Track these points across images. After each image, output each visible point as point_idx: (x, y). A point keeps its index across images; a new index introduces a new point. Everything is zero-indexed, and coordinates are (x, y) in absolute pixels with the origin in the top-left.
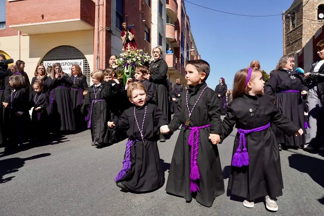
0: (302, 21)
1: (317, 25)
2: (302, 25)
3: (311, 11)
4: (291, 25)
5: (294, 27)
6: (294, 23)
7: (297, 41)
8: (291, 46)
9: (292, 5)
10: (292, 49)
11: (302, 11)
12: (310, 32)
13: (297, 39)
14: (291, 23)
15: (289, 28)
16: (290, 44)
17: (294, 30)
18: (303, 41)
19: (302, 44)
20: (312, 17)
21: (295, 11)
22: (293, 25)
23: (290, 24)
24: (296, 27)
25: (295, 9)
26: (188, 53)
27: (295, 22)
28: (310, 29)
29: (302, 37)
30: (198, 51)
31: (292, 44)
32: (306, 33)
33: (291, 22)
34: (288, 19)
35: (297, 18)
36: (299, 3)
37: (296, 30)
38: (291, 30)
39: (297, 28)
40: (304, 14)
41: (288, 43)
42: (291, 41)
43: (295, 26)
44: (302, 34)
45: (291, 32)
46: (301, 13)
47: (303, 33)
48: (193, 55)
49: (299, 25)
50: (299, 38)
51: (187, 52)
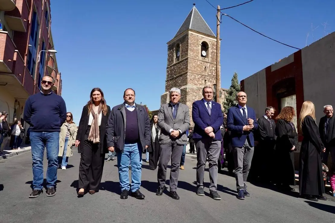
0: (187, 54)
1: (201, 62)
2: (187, 59)
3: (196, 46)
4: (175, 58)
5: (178, 60)
6: (178, 55)
7: (181, 76)
8: (174, 81)
9: (175, 37)
10: (175, 84)
11: (188, 43)
12: (194, 68)
13: (182, 74)
14: (175, 55)
15: (172, 61)
16: (173, 78)
17: (178, 63)
18: (188, 76)
19: (187, 80)
20: (196, 52)
21: (179, 42)
22: (178, 57)
23: (173, 56)
24: (180, 60)
25: (180, 40)
26: (42, 55)
27: (180, 54)
28: (194, 65)
29: (187, 72)
30: (58, 67)
31: (176, 78)
32: (191, 68)
33: (175, 53)
34: (171, 50)
35: (182, 50)
36: (185, 34)
37: (180, 64)
38: (175, 62)
39: (182, 61)
40: (190, 47)
41: (171, 77)
42: (175, 75)
43: (179, 58)
44: (187, 69)
45: (175, 65)
46: (187, 46)
47: (189, 67)
48: (51, 67)
49: (184, 58)
50: (184, 73)
51: (42, 52)
